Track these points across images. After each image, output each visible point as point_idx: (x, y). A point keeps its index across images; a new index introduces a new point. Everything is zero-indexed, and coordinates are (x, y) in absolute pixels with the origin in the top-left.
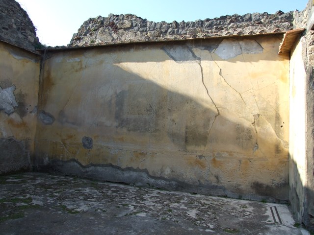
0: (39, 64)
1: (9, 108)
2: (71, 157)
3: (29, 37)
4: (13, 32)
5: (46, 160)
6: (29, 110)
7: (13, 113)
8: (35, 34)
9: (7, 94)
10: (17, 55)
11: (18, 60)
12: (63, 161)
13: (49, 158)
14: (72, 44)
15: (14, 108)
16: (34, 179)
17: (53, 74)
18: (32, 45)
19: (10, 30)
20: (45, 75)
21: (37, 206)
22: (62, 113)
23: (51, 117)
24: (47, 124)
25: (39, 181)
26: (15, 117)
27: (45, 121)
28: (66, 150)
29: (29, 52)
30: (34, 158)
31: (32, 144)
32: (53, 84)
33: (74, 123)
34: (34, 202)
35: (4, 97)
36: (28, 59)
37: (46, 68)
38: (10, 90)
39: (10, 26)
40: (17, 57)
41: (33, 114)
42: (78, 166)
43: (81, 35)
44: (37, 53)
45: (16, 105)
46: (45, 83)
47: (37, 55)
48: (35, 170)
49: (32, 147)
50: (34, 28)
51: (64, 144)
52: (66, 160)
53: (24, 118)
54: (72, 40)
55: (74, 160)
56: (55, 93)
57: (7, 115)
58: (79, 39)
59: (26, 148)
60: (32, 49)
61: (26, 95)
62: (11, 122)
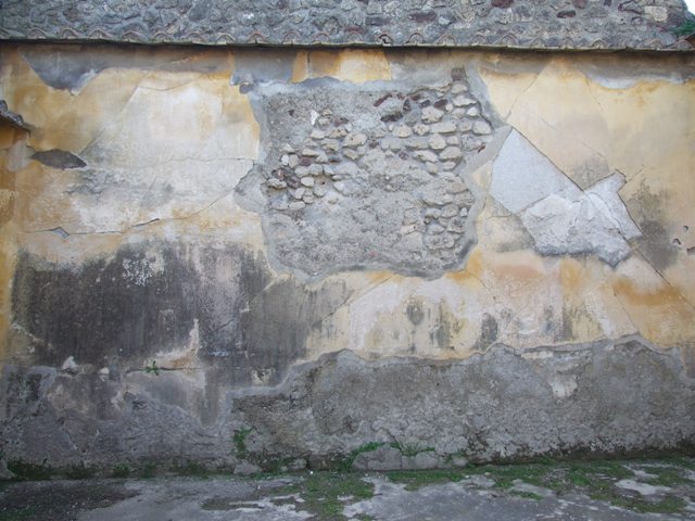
1: (612, 245)
3: (648, 9)
4: (591, 15)
6: (684, 246)
7: (625, 259)
9: (599, 203)
11: (619, 91)
15: (629, 242)
18: (665, 30)
19: (580, 14)
26: (637, 270)
35: (590, 215)
36: (652, 80)
38: (606, 188)
39: (581, 2)
40: (613, 84)
45: (634, 231)
53: (668, 272)
57: (607, 268)
60: (668, 41)
61: (666, 194)
62: (624, 288)
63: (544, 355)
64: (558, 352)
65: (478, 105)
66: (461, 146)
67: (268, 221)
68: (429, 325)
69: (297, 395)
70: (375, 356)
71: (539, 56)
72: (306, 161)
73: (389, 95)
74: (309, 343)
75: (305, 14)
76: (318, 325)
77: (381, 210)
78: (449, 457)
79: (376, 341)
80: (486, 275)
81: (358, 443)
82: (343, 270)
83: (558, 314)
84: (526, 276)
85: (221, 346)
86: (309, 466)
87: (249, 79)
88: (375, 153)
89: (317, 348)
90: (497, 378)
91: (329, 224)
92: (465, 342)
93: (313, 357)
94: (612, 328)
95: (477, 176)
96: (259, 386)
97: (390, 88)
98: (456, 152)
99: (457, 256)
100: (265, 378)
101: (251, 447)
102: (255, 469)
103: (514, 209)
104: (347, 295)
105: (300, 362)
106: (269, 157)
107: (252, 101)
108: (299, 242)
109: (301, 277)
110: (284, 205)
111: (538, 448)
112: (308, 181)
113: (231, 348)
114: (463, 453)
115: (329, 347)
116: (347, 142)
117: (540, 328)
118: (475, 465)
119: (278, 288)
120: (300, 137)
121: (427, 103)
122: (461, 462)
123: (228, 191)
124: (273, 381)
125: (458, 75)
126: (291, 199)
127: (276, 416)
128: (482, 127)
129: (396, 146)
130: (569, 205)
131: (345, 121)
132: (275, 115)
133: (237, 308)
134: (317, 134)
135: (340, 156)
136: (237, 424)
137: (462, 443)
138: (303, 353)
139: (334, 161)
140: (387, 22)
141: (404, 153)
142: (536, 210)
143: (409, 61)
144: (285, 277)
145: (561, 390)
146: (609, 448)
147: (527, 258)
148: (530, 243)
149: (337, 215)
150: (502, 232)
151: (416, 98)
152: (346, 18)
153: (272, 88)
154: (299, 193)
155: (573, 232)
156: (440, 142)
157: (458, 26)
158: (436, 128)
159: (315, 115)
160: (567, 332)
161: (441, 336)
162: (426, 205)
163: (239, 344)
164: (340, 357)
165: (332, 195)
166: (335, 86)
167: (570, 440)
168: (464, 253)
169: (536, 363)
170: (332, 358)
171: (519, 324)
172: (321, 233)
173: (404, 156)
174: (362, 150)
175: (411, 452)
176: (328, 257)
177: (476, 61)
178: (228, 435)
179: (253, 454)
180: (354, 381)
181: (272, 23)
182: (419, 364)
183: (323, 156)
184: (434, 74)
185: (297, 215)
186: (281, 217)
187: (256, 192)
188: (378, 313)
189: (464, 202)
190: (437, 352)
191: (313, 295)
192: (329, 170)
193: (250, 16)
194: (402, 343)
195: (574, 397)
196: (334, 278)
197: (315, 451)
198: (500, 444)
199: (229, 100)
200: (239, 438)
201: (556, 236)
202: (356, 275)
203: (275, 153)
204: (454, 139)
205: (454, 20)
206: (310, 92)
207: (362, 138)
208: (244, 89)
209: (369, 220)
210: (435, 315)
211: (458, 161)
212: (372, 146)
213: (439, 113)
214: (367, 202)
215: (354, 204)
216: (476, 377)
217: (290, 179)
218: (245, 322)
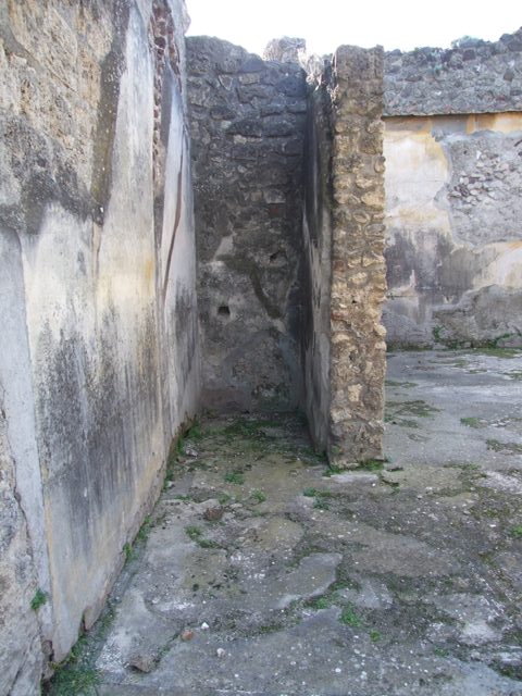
67: (452, 216)
69: (467, 309)
70: (511, 288)
72: (473, 180)
74: (474, 282)
75: (472, 90)
76: (480, 272)
77: (516, 207)
79: (511, 280)
81: (499, 334)
82: (494, 241)
85: (427, 285)
86: (472, 346)
87: (440, 133)
88: (515, 174)
89: (479, 284)
91: (486, 216)
93: (477, 289)
96: (447, 305)
100: (451, 300)
101: (442, 336)
102: (444, 347)
104: (496, 256)
105: (469, 291)
106: (453, 179)
107: (442, 147)
108: (469, 227)
109: (471, 246)
110: (461, 206)
112: (474, 192)
113: (432, 285)
115: (486, 283)
116: (497, 169)
119: (457, 253)
120: (470, 167)
123: (429, 200)
124: (454, 302)
126: (465, 202)
127: (456, 320)
131: (496, 156)
132: (456, 154)
133: (435, 264)
134: (480, 164)
135: (492, 177)
136: (435, 325)
138: (471, 287)
139: (489, 180)
144: (462, 246)
149: (491, 211)
152: (498, 91)
153: (454, 138)
154: (469, 199)
159: (479, 153)
163: (436, 283)
164: (491, 289)
165: (487, 200)
166: (492, 135)
170: (487, 290)
172: (481, 221)
174: (506, 173)
176: (486, 235)
178: (430, 331)
179: (443, 340)
180: (499, 301)
181: (452, 97)
183: (483, 177)
185: (468, 212)
186: (459, 213)
187: (444, 199)
188: (513, 265)
191: (477, 256)
192: (486, 185)
193: (440, 93)
196: (489, 246)
197: (476, 337)
199: (429, 146)
200: (435, 332)
202: (502, 245)
203: (455, 176)
206: (477, 140)
207: (506, 166)
208: (437, 140)
209: (509, 213)
212: (512, 170)
214: (508, 203)
215: (500, 204)
217: (464, 192)
218: (440, 271)
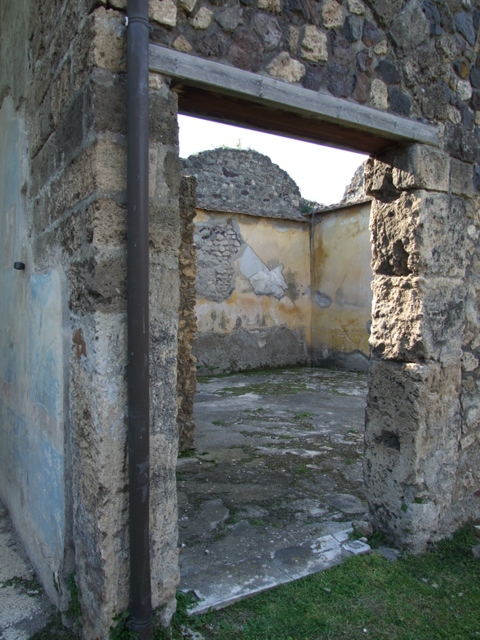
0: (308, 233)
1: (279, 291)
2: (354, 348)
3: (293, 201)
4: (275, 201)
5: (326, 353)
6: (301, 292)
7: (283, 296)
8: (300, 196)
9: (275, 275)
10: (282, 227)
11: (283, 233)
12: (345, 354)
13: (329, 351)
14: (345, 200)
15: (284, 290)
16: (312, 373)
17: (325, 243)
18: (298, 210)
19: (271, 200)
20: (316, 245)
21: (310, 390)
22: (339, 292)
23: (328, 298)
24: (323, 307)
25: (316, 374)
26: (286, 301)
27: (322, 304)
28: (347, 338)
29: (294, 221)
30: (311, 351)
31: (308, 333)
32: (327, 256)
33: (355, 304)
34: (308, 387)
35: (272, 280)
36: (293, 229)
37: (317, 235)
38: (278, 270)
39: (271, 196)
40: (281, 230)
41: (306, 296)
42: (364, 358)
43: (355, 186)
44: (304, 219)
45: (286, 286)
46: (317, 256)
47: (304, 222)
48: (313, 365)
49: (308, 337)
50: (298, 188)
51: (345, 331)
52: (348, 351)
53: (296, 302)
54: (345, 194)
55: (359, 352)
56: (329, 267)
57: (277, 300)
58: (353, 192)
59: (301, 338)
60: (298, 215)
61: (296, 273)
62: (282, 307)
63: (256, 332)
64: (261, 331)
65: (236, 234)
66: (230, 251)
68: (218, 320)
71: (257, 218)
73: (205, 228)
78: (224, 370)
79: (200, 326)
80: (238, 301)
83: (261, 316)
84: (251, 302)
90: (241, 340)
92: (230, 326)
94: (278, 322)
95: (235, 263)
97: (205, 225)
98: (228, 253)
99: (228, 294)
103: (248, 276)
111: (253, 366)
114: (229, 369)
117: (255, 322)
118: (233, 373)
121: (218, 232)
122: (228, 372)
125: (229, 222)
128: (237, 244)
129: (208, 249)
130: (266, 276)
137: (229, 365)
140: (203, 196)
141: (210, 252)
142: (255, 277)
143: (213, 215)
145: (261, 345)
146: (276, 365)
147: (251, 295)
148: (253, 290)
150: (243, 285)
151: (214, 230)
155: (266, 286)
156: (223, 249)
157: (229, 201)
158: (222, 243)
160: (264, 323)
161: (222, 325)
162: (217, 273)
167: (264, 363)
168: (230, 293)
169: (254, 335)
171: (248, 320)
173: (210, 253)
175: (212, 369)
177: (236, 217)
182: (214, 335)
184: (221, 221)
188: (201, 316)
189: (231, 272)
190: (221, 331)
194: (209, 327)
195: (265, 347)
198: (241, 365)
201: (261, 287)
204: (227, 248)
205: (228, 198)
210: (220, 316)
211: (229, 256)
213: (222, 237)
216: (234, 340)
